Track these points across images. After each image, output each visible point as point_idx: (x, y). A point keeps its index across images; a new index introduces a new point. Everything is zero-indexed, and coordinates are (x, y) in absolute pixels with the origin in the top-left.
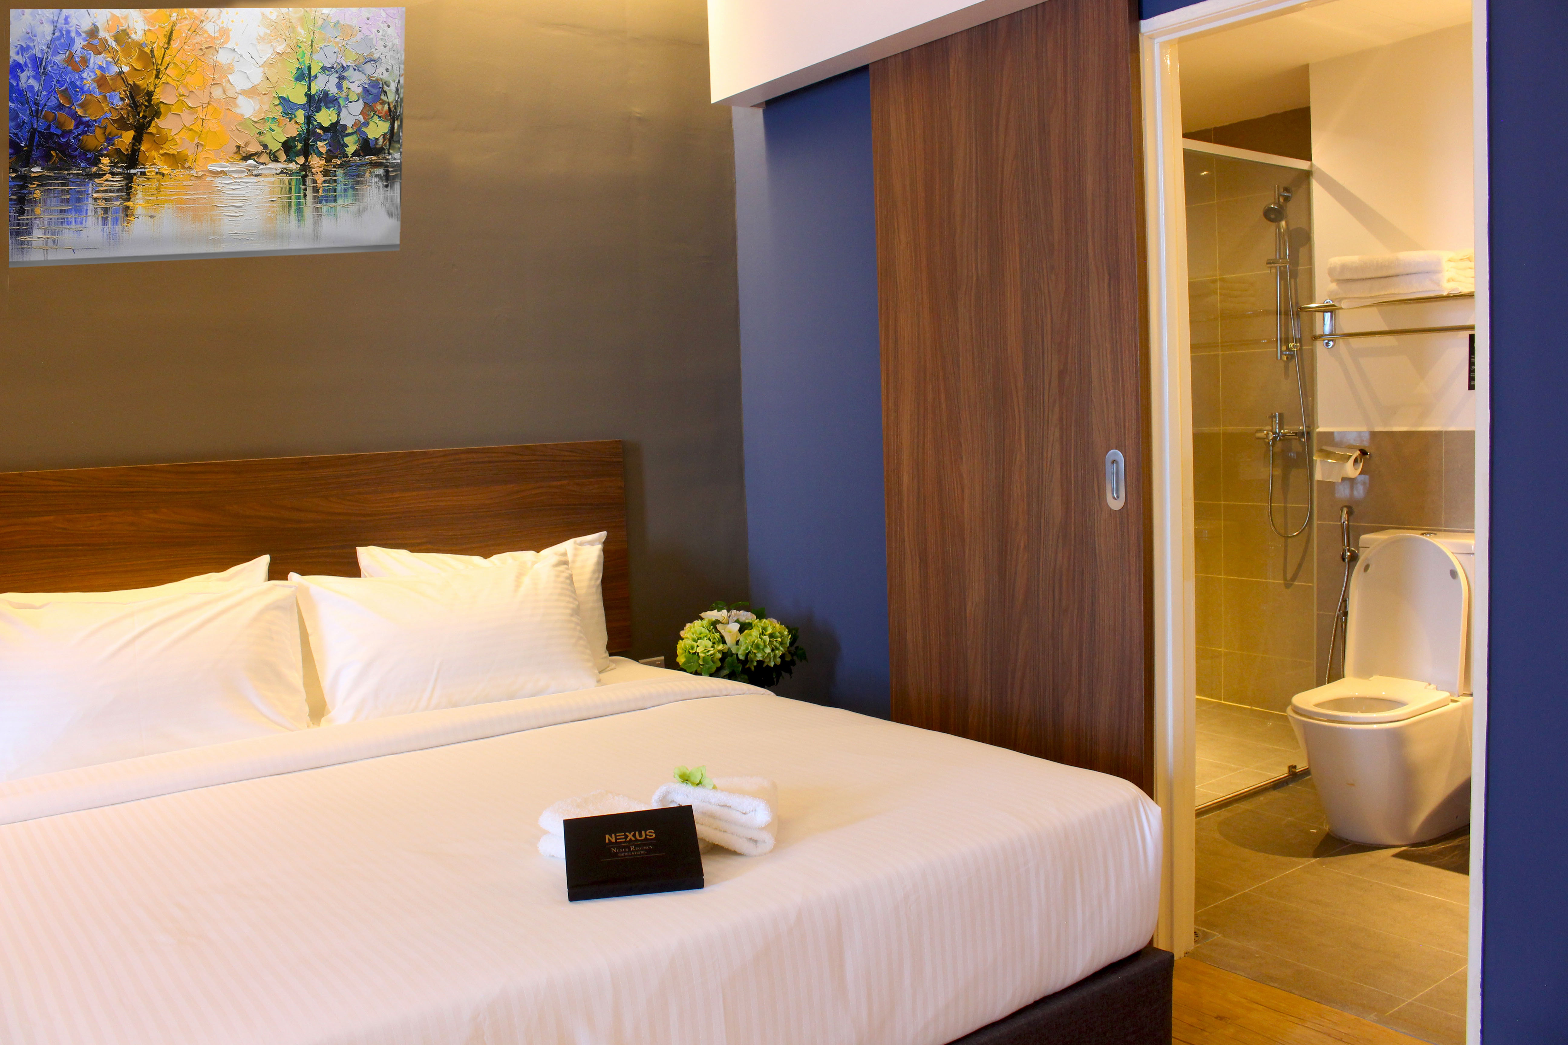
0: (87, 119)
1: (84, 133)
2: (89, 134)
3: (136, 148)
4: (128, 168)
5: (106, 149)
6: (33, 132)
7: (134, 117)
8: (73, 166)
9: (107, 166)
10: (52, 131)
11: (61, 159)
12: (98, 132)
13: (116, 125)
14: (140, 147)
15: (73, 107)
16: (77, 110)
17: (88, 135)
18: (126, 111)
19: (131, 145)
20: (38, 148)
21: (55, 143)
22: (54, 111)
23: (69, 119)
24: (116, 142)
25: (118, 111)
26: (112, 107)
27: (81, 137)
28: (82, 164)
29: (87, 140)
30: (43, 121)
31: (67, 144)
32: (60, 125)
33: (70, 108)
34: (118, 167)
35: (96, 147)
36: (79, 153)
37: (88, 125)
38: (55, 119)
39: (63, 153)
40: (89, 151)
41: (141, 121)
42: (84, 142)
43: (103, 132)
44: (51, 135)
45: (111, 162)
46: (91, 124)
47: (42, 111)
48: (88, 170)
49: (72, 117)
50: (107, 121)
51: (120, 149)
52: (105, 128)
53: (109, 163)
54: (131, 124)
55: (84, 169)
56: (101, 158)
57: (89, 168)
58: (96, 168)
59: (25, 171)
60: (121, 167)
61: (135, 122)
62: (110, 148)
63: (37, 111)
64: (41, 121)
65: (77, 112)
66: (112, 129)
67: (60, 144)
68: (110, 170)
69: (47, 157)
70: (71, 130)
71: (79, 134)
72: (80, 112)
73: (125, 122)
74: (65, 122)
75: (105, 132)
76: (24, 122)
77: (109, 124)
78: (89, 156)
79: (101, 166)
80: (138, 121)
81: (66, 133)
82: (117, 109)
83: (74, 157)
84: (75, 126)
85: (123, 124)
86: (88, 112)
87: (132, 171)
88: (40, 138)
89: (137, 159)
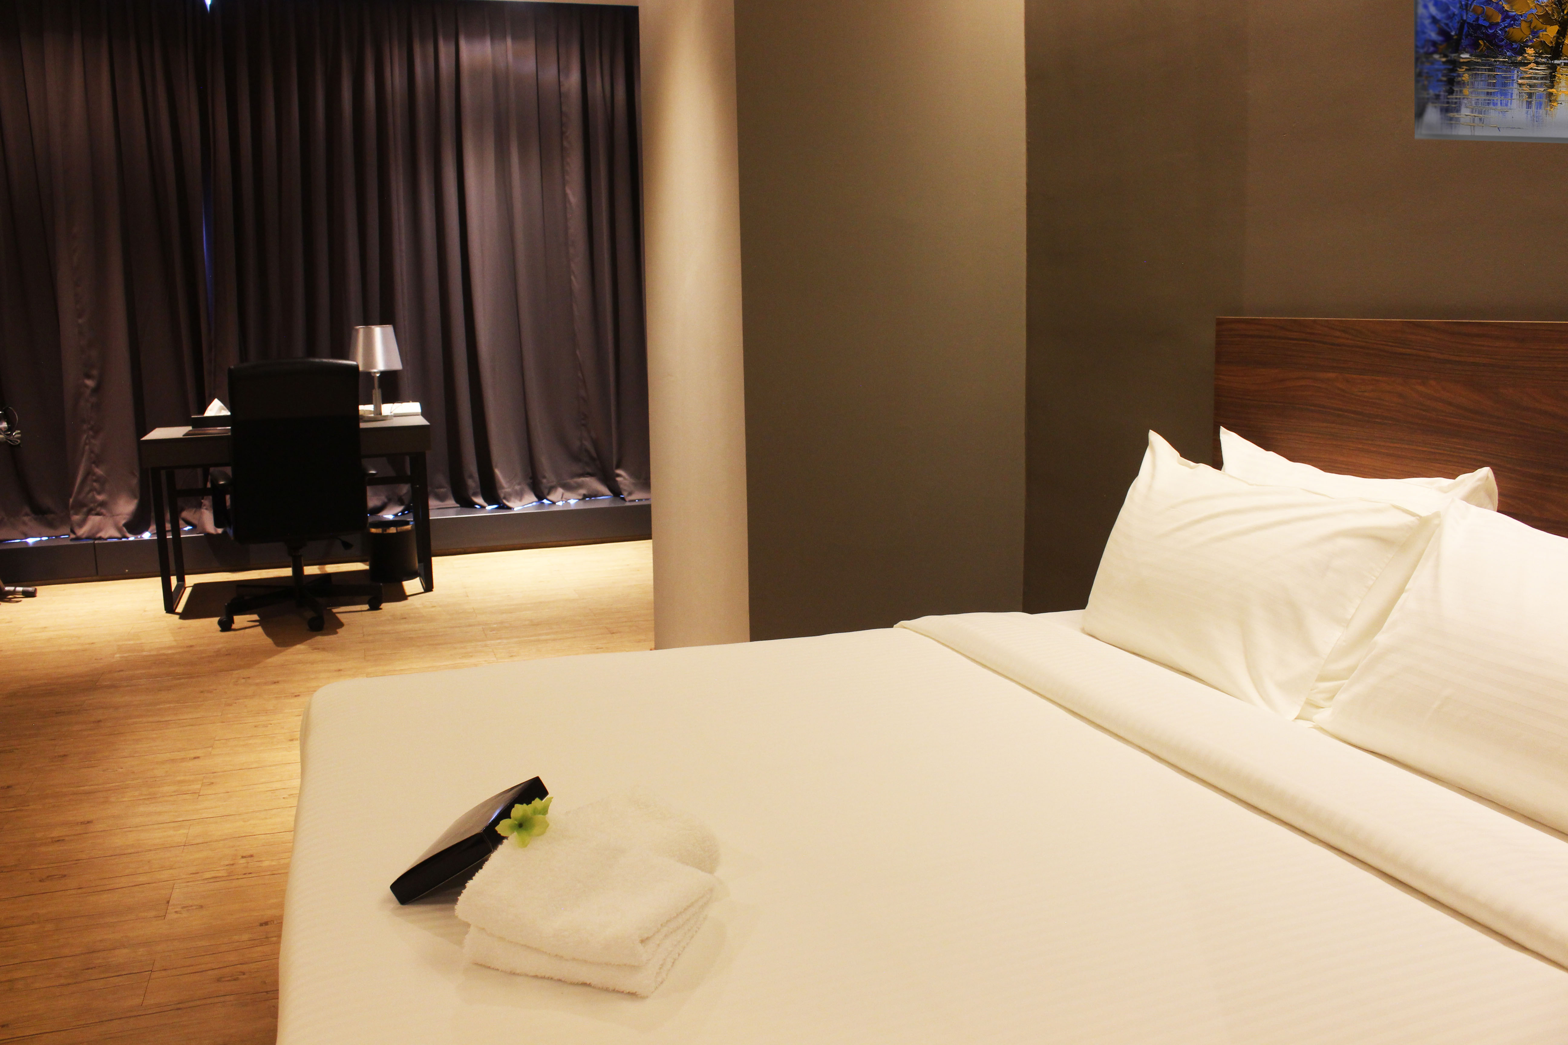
0: (1514, 13)
1: (1511, 25)
2: (1515, 26)
3: (1560, 41)
4: (1553, 58)
5: (1531, 41)
6: (1463, 23)
7: (1559, 13)
8: (1500, 55)
9: (1532, 56)
10: (1480, 22)
11: (1488, 48)
12: (1524, 25)
13: (1541, 20)
14: (1565, 40)
15: (1501, 3)
16: (1504, 5)
17: (1514, 28)
18: (1551, 8)
19: (1555, 38)
20: (1466, 37)
21: (1483, 33)
22: (1482, 6)
23: (1496, 13)
24: (1541, 35)
25: (1544, 8)
26: (1538, 4)
27: (1507, 30)
28: (1508, 53)
29: (1512, 33)
30: (1472, 14)
31: (1495, 35)
32: (1487, 18)
33: (1497, 3)
34: (1542, 58)
35: (1521, 39)
36: (1505, 43)
37: (1514, 18)
38: (1483, 12)
39: (1490, 42)
40: (1515, 42)
41: (1565, 17)
42: (1510, 34)
43: (1529, 25)
44: (1479, 27)
45: (1536, 53)
46: (1517, 18)
47: (1471, 5)
48: (1513, 59)
49: (1499, 11)
50: (1533, 16)
51: (1544, 41)
52: (1531, 22)
53: (1534, 53)
54: (1555, 19)
55: (1509, 57)
56: (1526, 48)
57: (1515, 57)
58: (1521, 57)
59: (1455, 56)
60: (1546, 57)
61: (1559, 18)
62: (1535, 40)
63: (1466, 5)
64: (1470, 14)
65: (1504, 7)
66: (1537, 23)
67: (1487, 35)
68: (1535, 60)
69: (1475, 46)
70: (1498, 22)
71: (1506, 27)
72: (1507, 7)
73: (1550, 17)
74: (1492, 16)
75: (1530, 26)
76: (1454, 14)
77: (1534, 19)
78: (1515, 46)
79: (1526, 55)
80: (1563, 17)
81: (1493, 25)
82: (1542, 6)
83: (1501, 46)
84: (1502, 19)
85: (1547, 19)
86: (1514, 7)
87: (1556, 62)
88: (1469, 28)
89: (1561, 51)
